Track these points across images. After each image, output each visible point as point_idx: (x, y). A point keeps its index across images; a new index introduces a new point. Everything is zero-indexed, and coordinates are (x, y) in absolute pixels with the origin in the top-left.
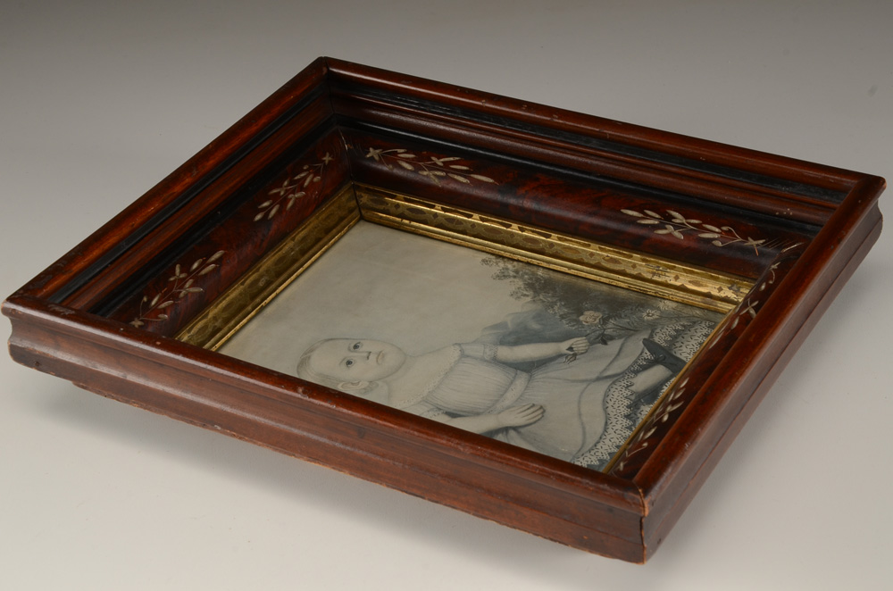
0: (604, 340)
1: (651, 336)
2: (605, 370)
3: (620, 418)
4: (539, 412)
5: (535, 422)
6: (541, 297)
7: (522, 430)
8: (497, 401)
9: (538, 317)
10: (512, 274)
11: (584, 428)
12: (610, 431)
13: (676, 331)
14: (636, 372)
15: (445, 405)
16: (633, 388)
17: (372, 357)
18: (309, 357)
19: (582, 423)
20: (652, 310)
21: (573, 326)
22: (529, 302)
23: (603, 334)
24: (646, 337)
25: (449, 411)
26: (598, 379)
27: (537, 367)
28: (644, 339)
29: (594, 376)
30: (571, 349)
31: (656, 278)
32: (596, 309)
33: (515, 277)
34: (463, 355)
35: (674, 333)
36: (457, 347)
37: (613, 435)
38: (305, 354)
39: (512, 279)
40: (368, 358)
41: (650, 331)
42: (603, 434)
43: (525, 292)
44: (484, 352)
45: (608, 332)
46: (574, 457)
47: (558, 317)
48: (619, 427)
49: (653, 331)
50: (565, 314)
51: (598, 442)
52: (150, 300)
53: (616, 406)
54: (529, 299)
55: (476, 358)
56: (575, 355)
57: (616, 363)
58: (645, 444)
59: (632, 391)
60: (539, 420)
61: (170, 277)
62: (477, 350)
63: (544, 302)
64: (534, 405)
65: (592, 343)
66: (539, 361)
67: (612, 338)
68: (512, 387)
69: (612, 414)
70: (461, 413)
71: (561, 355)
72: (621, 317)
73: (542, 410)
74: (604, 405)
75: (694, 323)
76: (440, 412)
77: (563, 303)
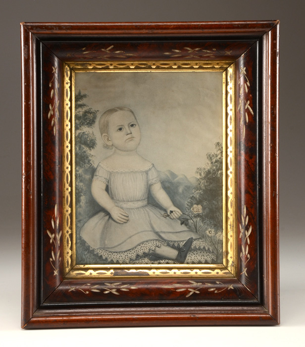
0: (184, 222)
1: (195, 240)
2: (164, 232)
3: (135, 254)
4: (125, 221)
5: (117, 223)
6: (202, 181)
7: (111, 221)
8: (124, 201)
9: (188, 188)
10: (214, 160)
11: (123, 243)
12: (126, 254)
13: (204, 248)
14: (168, 245)
15: (112, 183)
16: (157, 249)
17: (129, 136)
18: (116, 111)
19: (125, 241)
20: (214, 231)
21: (188, 205)
22: (196, 178)
23: (187, 220)
24: (194, 238)
25: (109, 186)
26: (157, 233)
27: (153, 205)
28: (192, 238)
29: (157, 230)
30: (171, 212)
31: (229, 227)
32: (204, 209)
33: (212, 163)
34: (147, 172)
35: (202, 247)
36: (152, 166)
37: (124, 256)
38: (118, 108)
39: (210, 163)
40: (128, 134)
41: (199, 237)
42: (122, 252)
43: (202, 174)
44: (152, 179)
45: (190, 222)
46: (104, 248)
47: (191, 196)
48: (130, 255)
49: (199, 239)
50: (194, 198)
51: (116, 253)
52: (84, 51)
53: (142, 248)
54: (199, 177)
55: (147, 178)
56: (168, 216)
57: (171, 234)
58: (87, 292)
59: (155, 250)
60: (120, 223)
61: (103, 48)
62: (153, 176)
63: (200, 184)
64: (127, 217)
65: (179, 219)
66: (157, 203)
67: (186, 225)
68: (135, 202)
69: (137, 249)
70: (110, 192)
71: (165, 210)
72: (203, 221)
73: (126, 221)
74: (141, 243)
75: (213, 252)
76: (107, 183)
77: (202, 193)
